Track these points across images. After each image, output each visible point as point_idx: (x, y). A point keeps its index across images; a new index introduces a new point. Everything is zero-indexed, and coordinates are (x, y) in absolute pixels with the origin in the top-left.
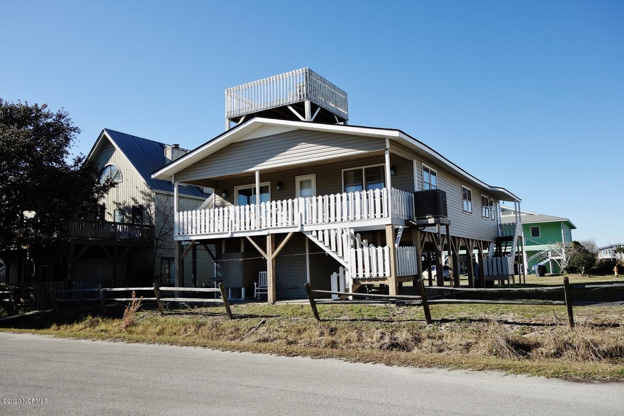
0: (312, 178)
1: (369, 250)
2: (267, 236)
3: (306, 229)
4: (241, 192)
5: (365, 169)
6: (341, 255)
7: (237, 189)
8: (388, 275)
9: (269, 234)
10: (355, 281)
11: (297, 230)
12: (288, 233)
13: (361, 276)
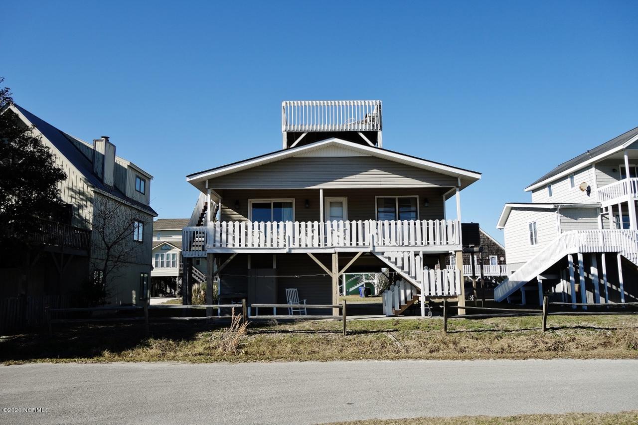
0: (344, 200)
1: (442, 273)
2: (333, 255)
3: (377, 250)
4: (255, 206)
5: (398, 198)
6: (413, 275)
7: (251, 202)
8: (458, 293)
9: (335, 253)
10: (427, 298)
11: (369, 250)
12: (358, 253)
13: (433, 294)
